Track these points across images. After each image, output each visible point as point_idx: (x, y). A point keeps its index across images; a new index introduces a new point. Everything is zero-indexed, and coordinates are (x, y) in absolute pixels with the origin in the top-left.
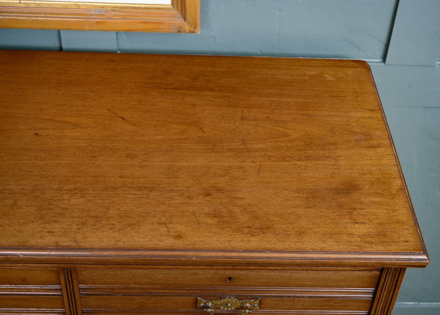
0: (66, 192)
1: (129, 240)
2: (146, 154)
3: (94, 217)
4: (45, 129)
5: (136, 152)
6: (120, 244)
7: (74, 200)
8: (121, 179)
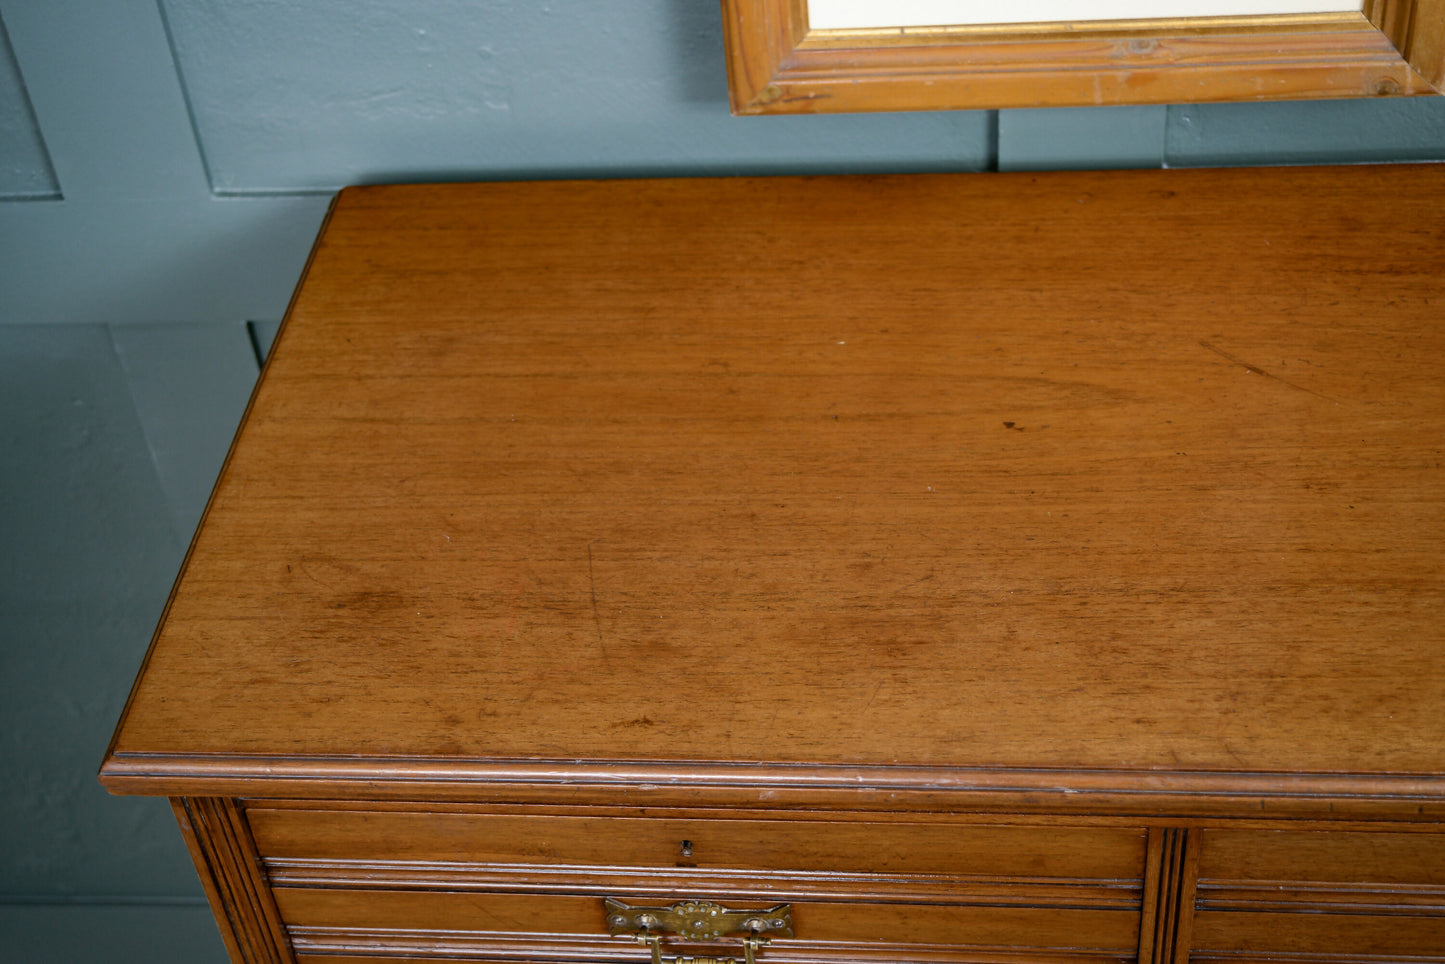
0: (1151, 598)
1: (1394, 747)
2: (1360, 477)
3: (1260, 675)
4: (1030, 408)
5: (1331, 473)
6: (1367, 759)
7: (1185, 623)
8: (1309, 558)
